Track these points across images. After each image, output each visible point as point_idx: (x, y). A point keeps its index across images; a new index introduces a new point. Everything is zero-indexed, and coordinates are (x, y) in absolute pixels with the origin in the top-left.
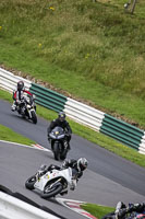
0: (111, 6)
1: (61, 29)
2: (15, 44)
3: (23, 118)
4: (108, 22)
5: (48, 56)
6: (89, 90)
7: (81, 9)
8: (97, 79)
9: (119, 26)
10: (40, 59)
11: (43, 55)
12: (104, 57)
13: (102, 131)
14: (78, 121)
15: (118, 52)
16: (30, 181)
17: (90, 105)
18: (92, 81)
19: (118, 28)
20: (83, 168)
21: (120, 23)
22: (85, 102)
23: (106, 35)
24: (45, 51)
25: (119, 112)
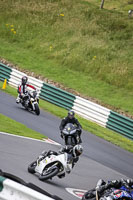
0: (116, 12)
1: (70, 34)
2: (29, 47)
3: (27, 110)
4: (113, 27)
5: (58, 58)
6: (96, 89)
7: (89, 15)
8: (104, 79)
9: (123, 31)
10: (50, 61)
11: (53, 57)
12: (110, 59)
13: (108, 126)
14: (86, 117)
15: (122, 54)
16: (32, 165)
17: (97, 102)
18: (98, 81)
19: (122, 32)
20: (78, 154)
21: (124, 27)
22: (92, 100)
23: (112, 39)
24: (56, 54)
25: (123, 109)
